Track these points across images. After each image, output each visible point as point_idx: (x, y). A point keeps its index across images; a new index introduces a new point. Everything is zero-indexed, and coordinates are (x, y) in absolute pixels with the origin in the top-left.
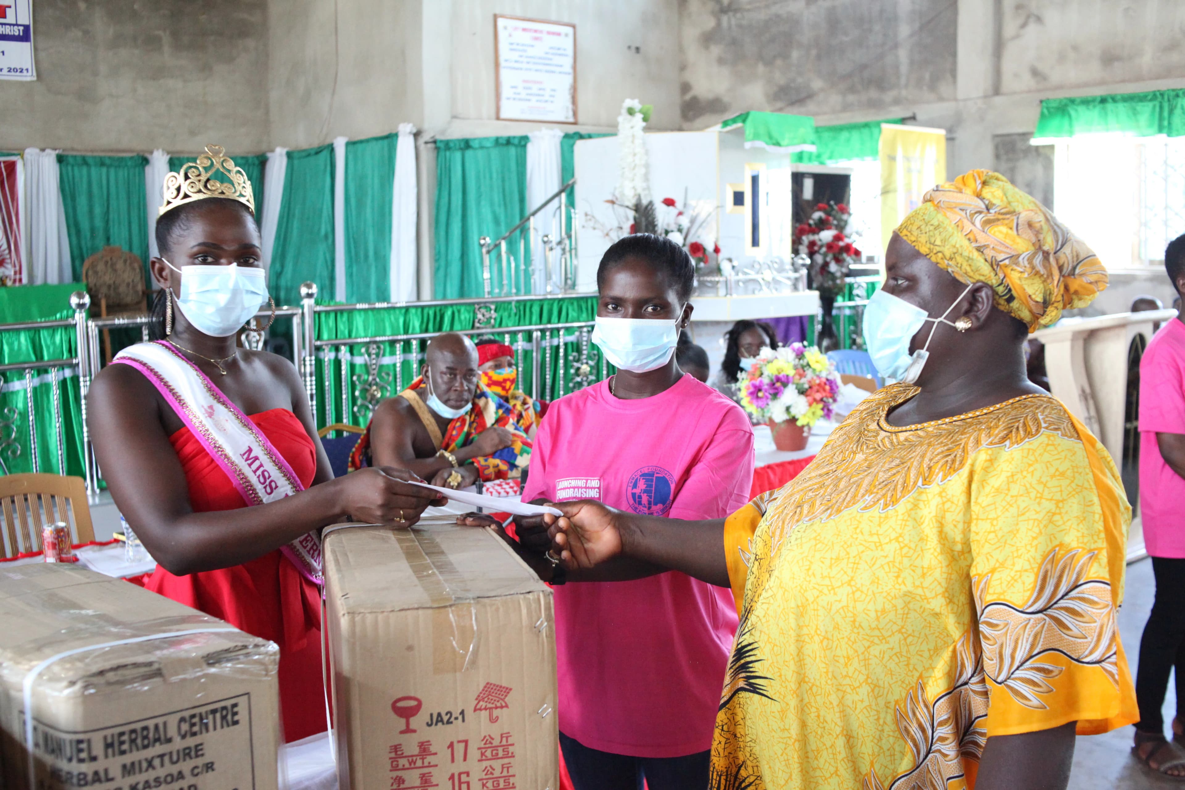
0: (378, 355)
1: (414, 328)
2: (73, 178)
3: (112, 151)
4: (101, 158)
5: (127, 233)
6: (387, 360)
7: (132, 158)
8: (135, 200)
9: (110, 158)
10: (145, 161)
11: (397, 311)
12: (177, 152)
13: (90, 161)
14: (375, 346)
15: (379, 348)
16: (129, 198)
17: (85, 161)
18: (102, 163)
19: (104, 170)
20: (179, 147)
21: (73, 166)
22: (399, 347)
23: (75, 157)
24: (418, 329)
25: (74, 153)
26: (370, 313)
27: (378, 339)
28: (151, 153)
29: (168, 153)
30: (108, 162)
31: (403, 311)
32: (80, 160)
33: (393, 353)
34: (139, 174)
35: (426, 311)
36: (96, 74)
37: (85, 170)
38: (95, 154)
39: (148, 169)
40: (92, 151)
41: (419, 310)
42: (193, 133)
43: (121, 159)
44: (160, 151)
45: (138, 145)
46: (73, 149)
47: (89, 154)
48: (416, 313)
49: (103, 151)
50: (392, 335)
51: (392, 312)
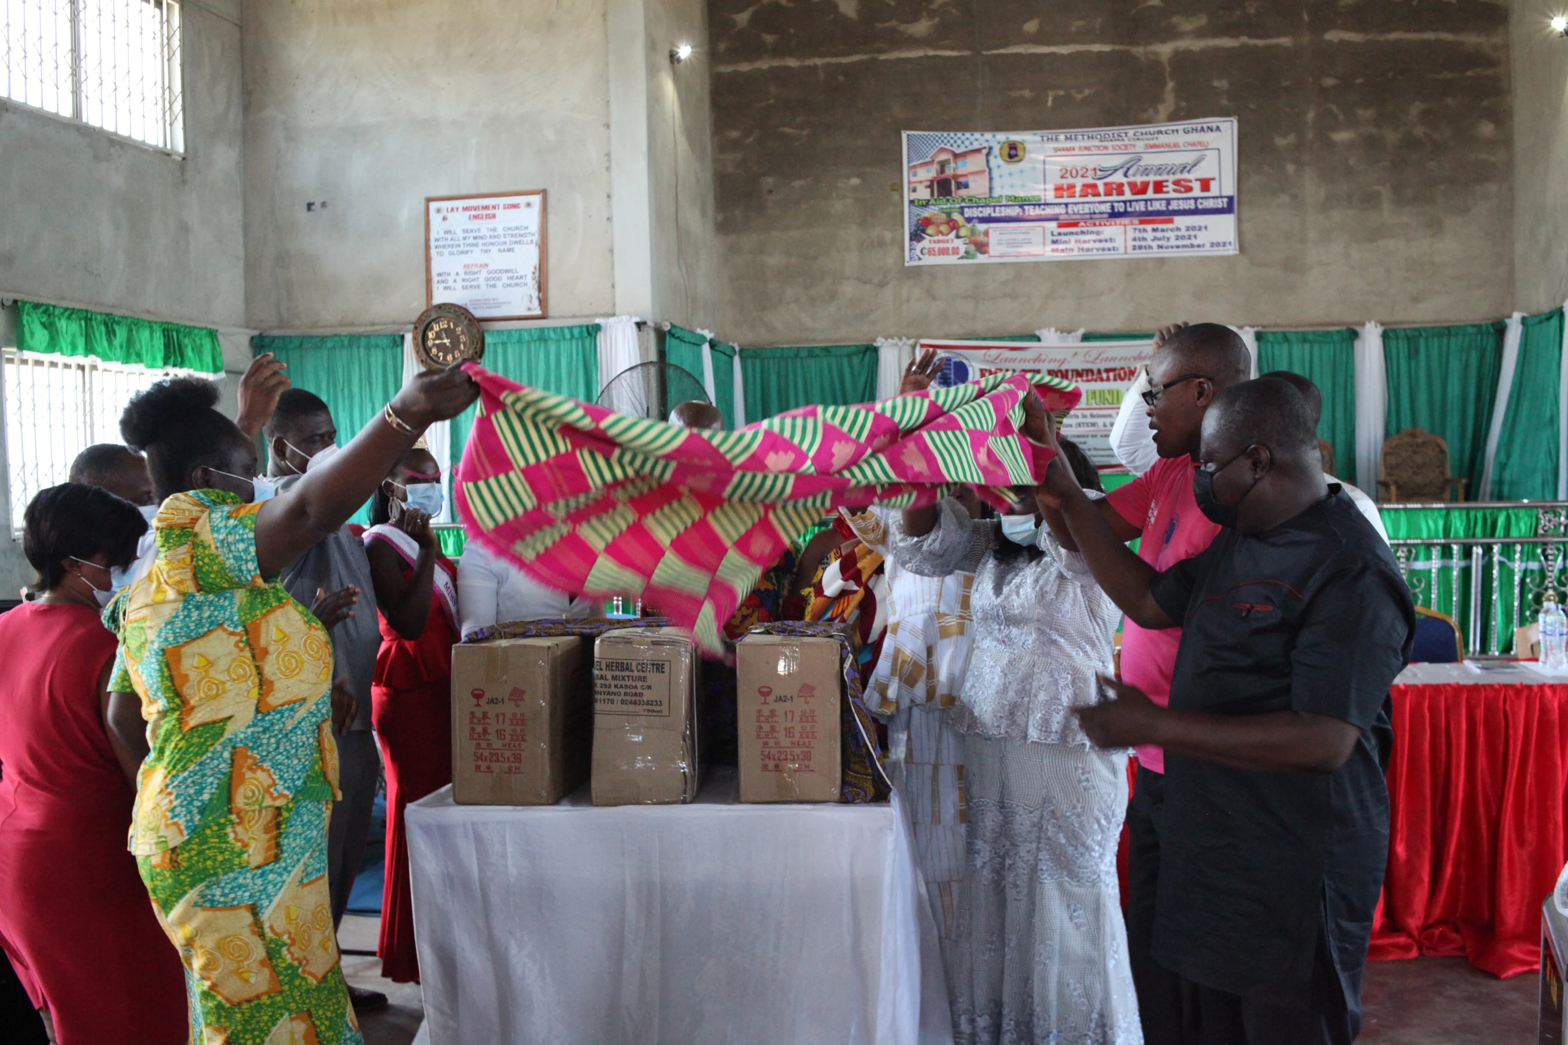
0: (1408, 559)
1: (1456, 532)
2: (1273, 356)
3: (1321, 324)
4: (1303, 333)
5: (1330, 418)
6: (1419, 565)
7: (1338, 332)
8: (1341, 379)
9: (1314, 332)
10: (1353, 335)
11: (1436, 513)
12: (1395, 323)
13: (1292, 338)
14: (1405, 549)
15: (1410, 552)
16: (1334, 377)
17: (1286, 338)
18: (1304, 339)
19: (1307, 346)
20: (1399, 316)
21: (1272, 344)
22: (1436, 552)
23: (1274, 333)
24: (1462, 534)
25: (1276, 329)
26: (1402, 513)
27: (1409, 541)
28: (1363, 324)
29: (1382, 324)
30: (1310, 337)
31: (1444, 512)
32: (1280, 337)
33: (1428, 558)
34: (1347, 349)
35: (1472, 514)
36: (1303, 241)
37: (1285, 347)
38: (1300, 329)
39: (1357, 344)
40: (1297, 326)
41: (1464, 513)
42: (1416, 300)
43: (1327, 333)
44: (1373, 323)
45: (1349, 316)
46: (1276, 325)
47: (1293, 330)
48: (1460, 516)
49: (1311, 325)
50: (1429, 538)
51: (1429, 513)
